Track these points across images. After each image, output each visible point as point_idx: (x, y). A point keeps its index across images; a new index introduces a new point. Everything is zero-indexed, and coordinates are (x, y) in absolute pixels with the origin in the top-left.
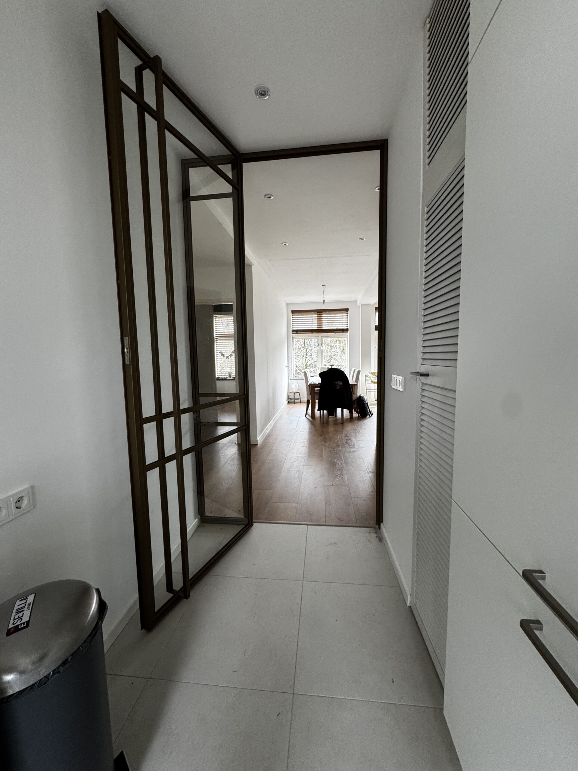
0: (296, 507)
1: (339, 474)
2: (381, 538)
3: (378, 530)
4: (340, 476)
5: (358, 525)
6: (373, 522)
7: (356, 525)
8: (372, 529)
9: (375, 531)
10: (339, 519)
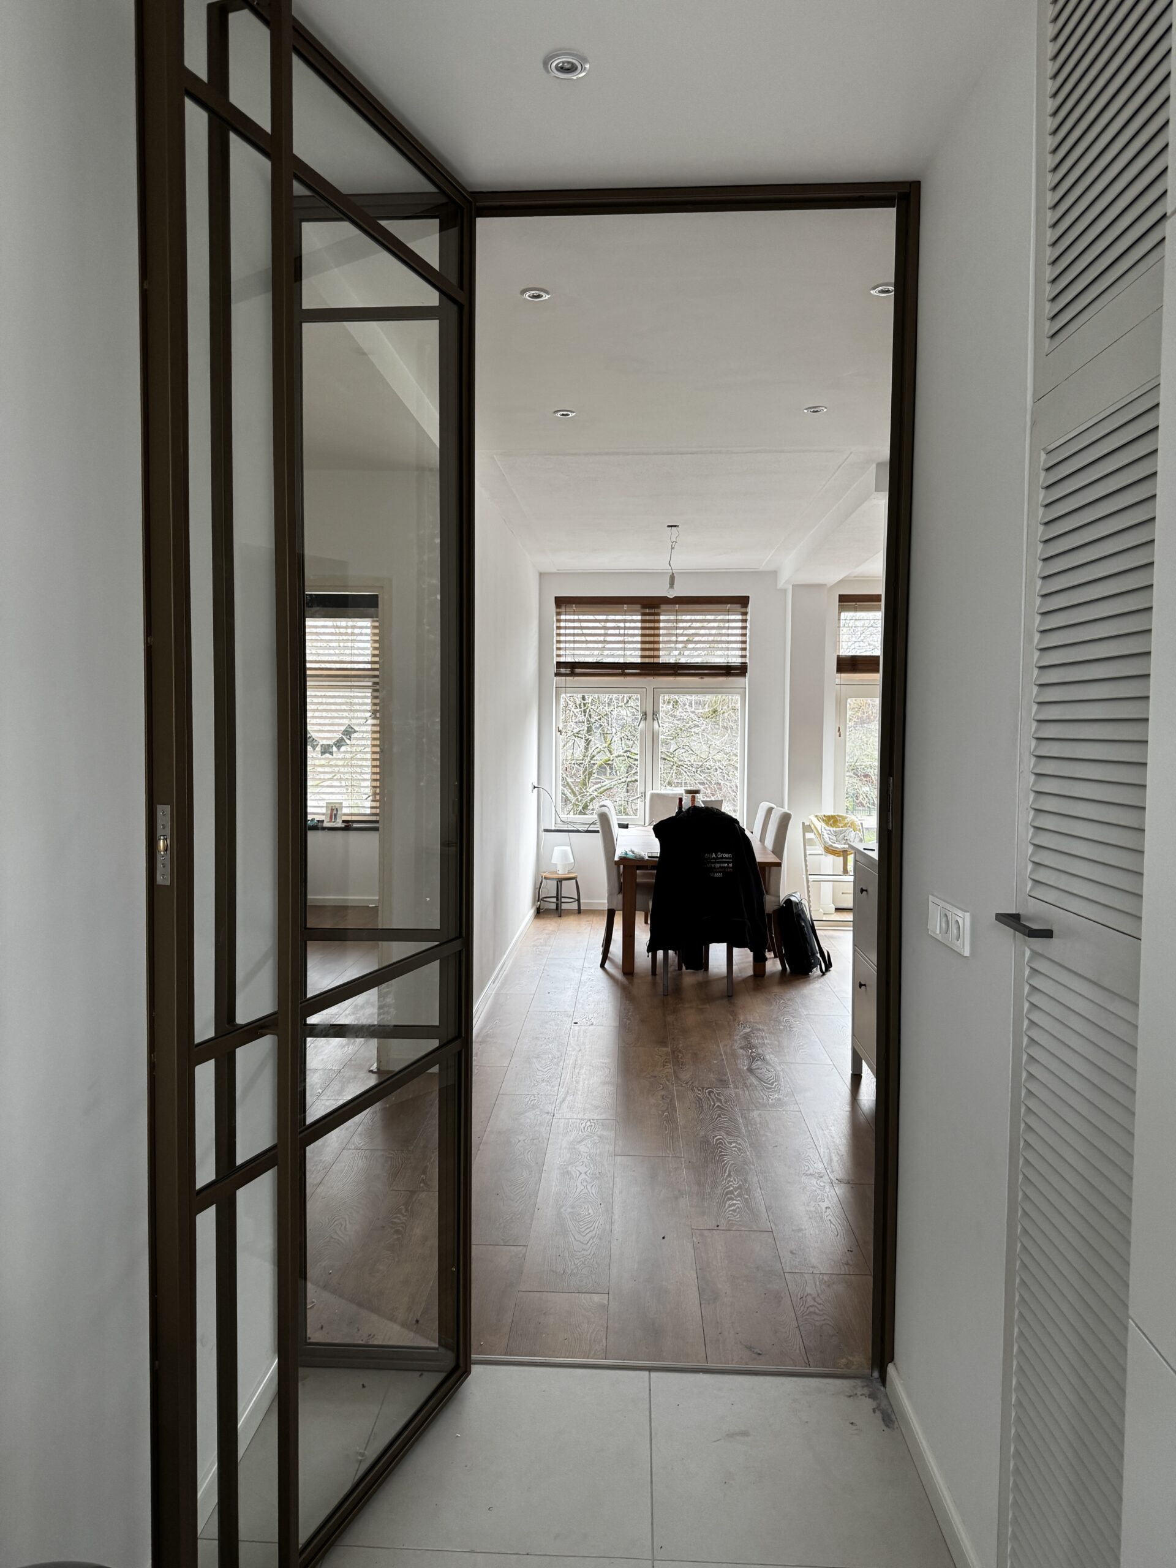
0: (606, 1307)
1: (736, 1189)
2: (890, 1411)
3: (879, 1385)
4: (739, 1195)
5: (812, 1369)
6: (861, 1359)
7: (808, 1369)
8: (859, 1382)
9: (866, 1391)
10: (749, 1348)
